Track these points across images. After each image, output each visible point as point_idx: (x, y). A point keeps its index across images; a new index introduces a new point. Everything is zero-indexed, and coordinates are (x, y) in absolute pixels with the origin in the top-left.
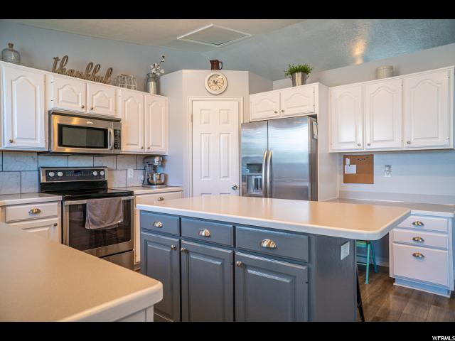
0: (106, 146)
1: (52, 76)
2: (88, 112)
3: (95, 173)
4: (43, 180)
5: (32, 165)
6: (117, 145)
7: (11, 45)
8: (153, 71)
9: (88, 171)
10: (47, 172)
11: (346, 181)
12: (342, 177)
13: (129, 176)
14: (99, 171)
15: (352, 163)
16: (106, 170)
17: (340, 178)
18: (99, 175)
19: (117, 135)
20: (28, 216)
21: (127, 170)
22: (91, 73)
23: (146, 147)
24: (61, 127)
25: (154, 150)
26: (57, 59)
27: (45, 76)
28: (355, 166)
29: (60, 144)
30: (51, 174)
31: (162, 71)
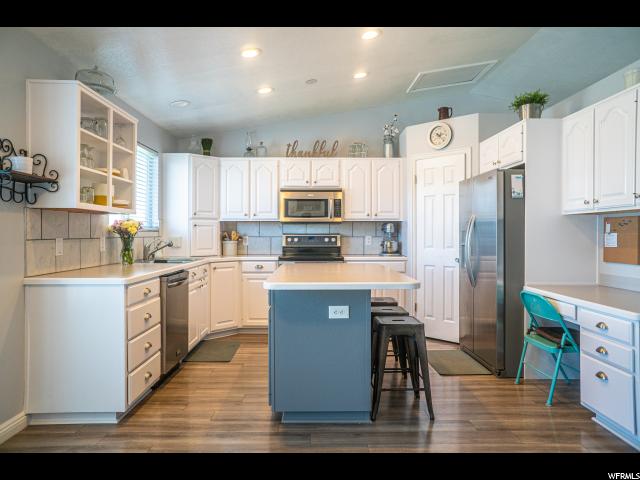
0: (326, 215)
1: (284, 161)
2: (313, 186)
3: (327, 240)
4: (284, 244)
5: (278, 231)
6: (338, 213)
7: (262, 143)
8: (386, 133)
9: (321, 238)
10: (287, 238)
11: (607, 259)
12: (602, 251)
13: (367, 243)
14: (330, 238)
15: (613, 230)
16: (339, 236)
17: (599, 253)
18: (330, 241)
19: (338, 204)
20: (254, 270)
21: (364, 237)
22: (318, 151)
23: (373, 214)
24: (287, 201)
25: (383, 217)
26: (289, 145)
27: (279, 162)
28: (615, 235)
29: (286, 215)
30: (289, 240)
31: (397, 131)
